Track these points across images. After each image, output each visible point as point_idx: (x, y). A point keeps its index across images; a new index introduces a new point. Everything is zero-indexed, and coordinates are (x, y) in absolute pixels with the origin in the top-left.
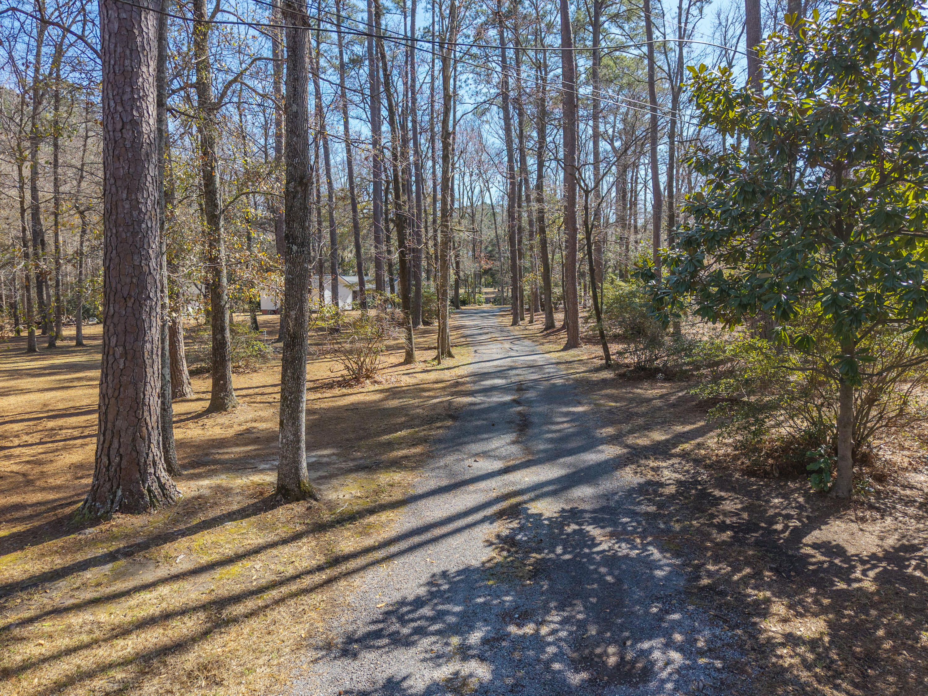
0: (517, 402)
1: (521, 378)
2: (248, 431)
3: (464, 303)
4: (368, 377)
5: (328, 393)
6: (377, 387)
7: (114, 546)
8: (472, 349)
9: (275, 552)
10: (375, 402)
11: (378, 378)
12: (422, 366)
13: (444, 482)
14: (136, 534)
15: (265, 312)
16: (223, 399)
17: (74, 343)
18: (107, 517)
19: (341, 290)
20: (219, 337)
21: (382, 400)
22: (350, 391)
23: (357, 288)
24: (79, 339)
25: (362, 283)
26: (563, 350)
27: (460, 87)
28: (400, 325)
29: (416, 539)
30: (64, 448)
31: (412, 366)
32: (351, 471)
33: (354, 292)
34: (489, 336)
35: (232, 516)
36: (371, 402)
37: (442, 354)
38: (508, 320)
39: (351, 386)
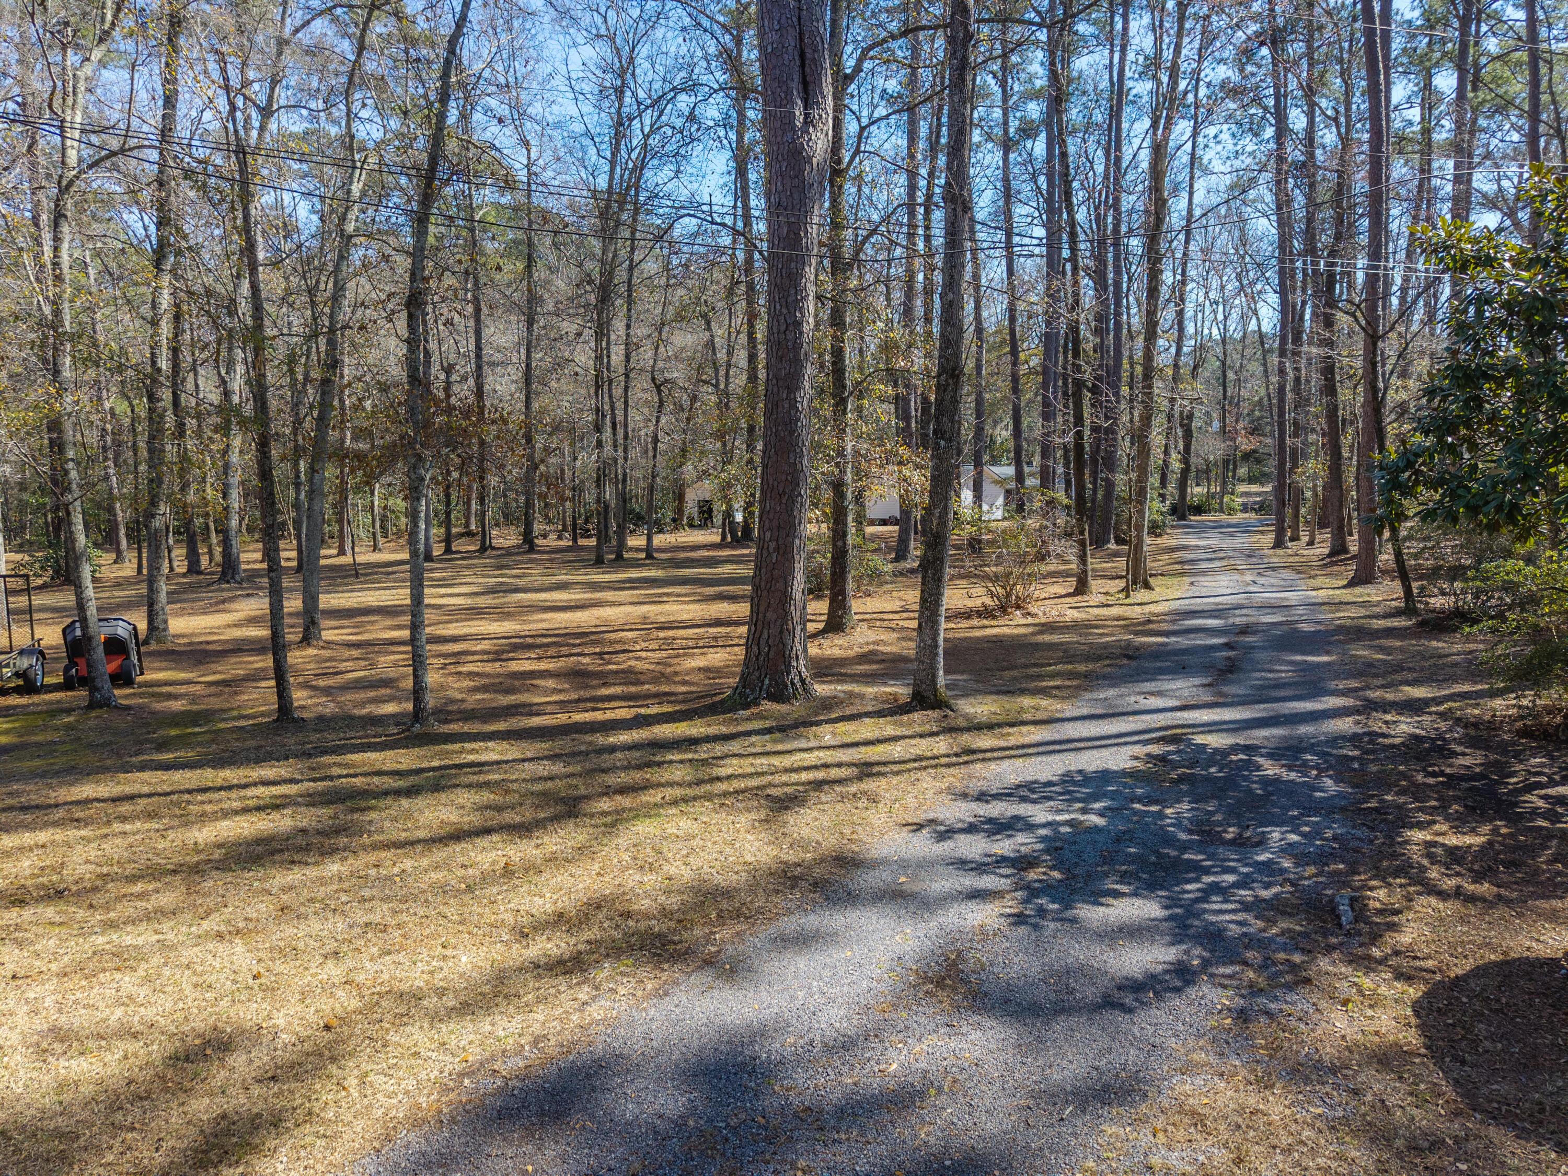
0: (1228, 646)
1: (1251, 620)
2: (872, 653)
3: (1199, 510)
4: (1018, 607)
5: (964, 624)
6: (1030, 620)
7: (768, 724)
8: (1187, 580)
9: (913, 742)
10: (1025, 635)
11: (1033, 609)
12: (1102, 599)
13: (1100, 711)
14: (783, 718)
15: (872, 523)
16: (841, 617)
17: (643, 555)
18: (756, 703)
19: (987, 487)
20: (840, 543)
21: (1033, 634)
22: (993, 623)
23: (1012, 485)
24: (649, 551)
25: (1020, 477)
26: (1344, 587)
27: (1206, 146)
28: (1067, 535)
29: (1057, 747)
30: (685, 655)
31: (1086, 598)
32: (991, 693)
33: (1008, 492)
34: (1225, 563)
35: (868, 714)
36: (1018, 636)
37: (1134, 583)
38: (1268, 540)
39: (994, 618)
